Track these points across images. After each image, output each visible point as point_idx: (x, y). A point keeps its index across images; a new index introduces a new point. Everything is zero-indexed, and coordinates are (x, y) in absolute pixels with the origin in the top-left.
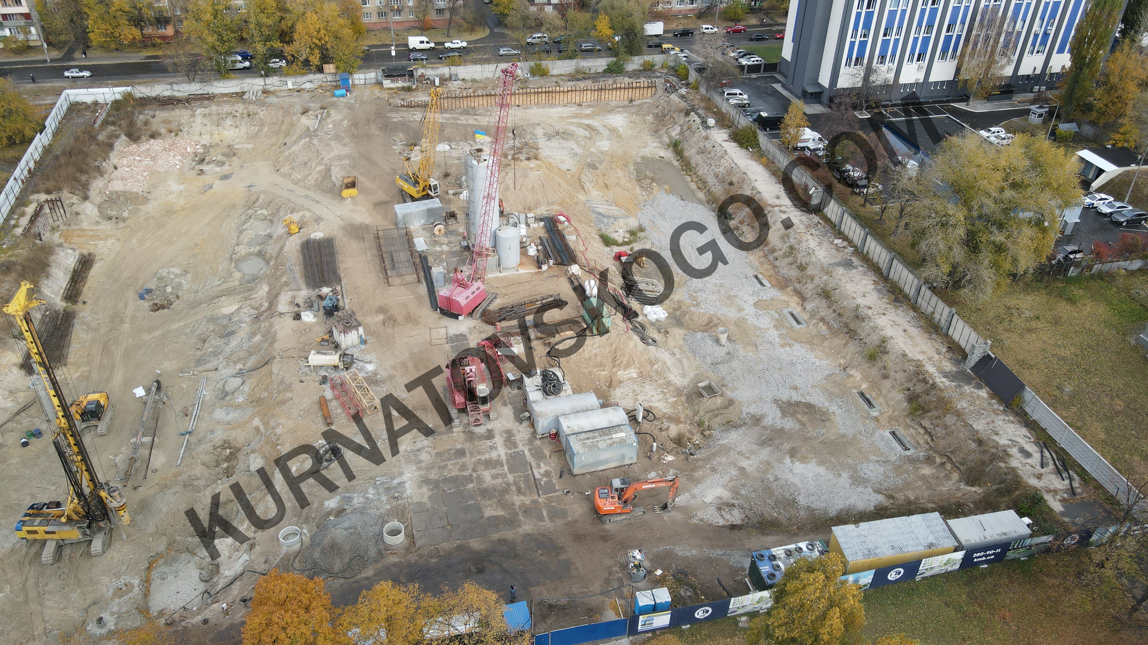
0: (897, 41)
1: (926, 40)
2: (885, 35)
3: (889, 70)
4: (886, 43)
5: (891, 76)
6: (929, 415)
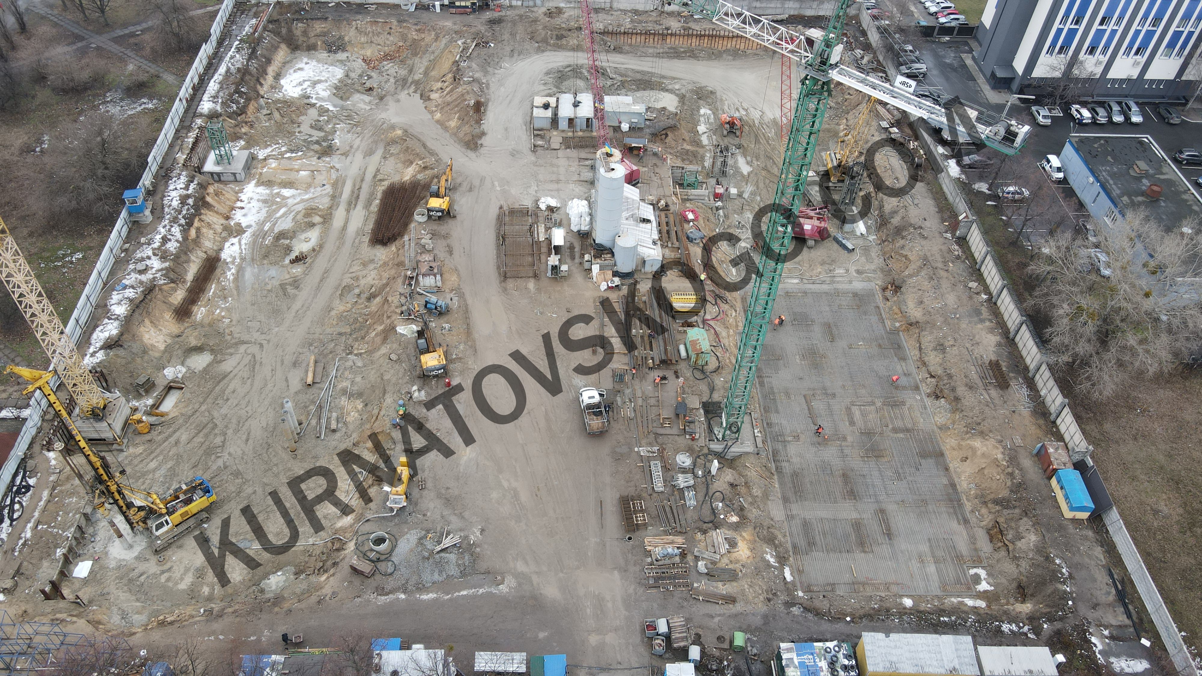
0: (1114, 32)
1: (1150, 34)
2: (1101, 23)
3: (1098, 63)
4: (1100, 33)
5: (1099, 70)
6: (1006, 512)
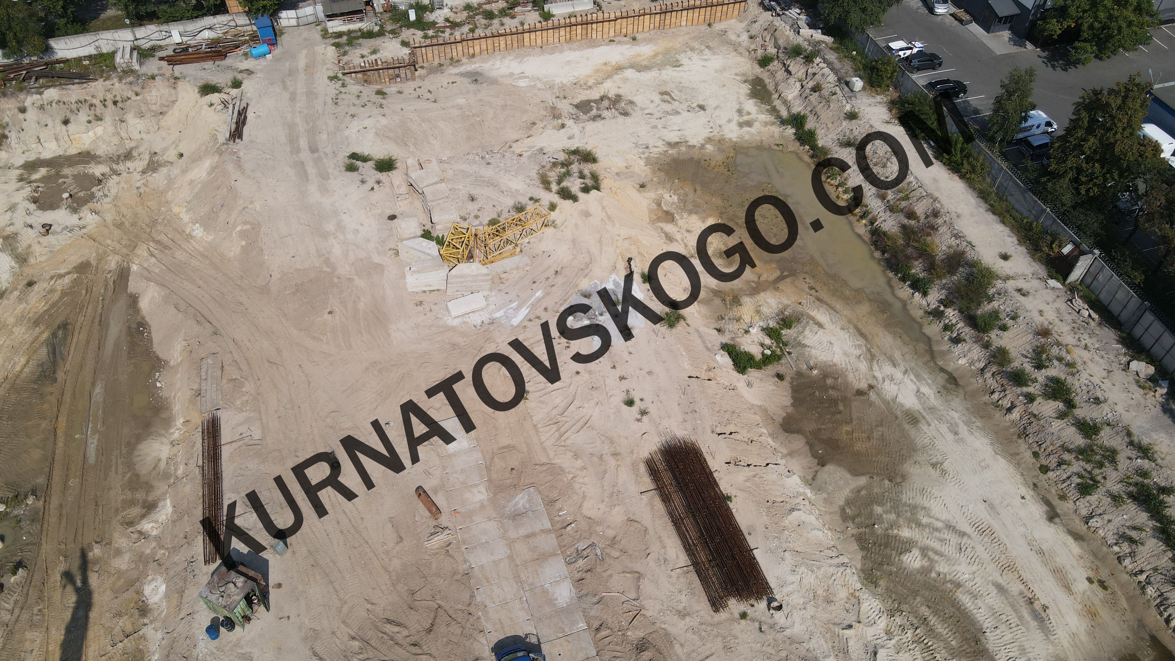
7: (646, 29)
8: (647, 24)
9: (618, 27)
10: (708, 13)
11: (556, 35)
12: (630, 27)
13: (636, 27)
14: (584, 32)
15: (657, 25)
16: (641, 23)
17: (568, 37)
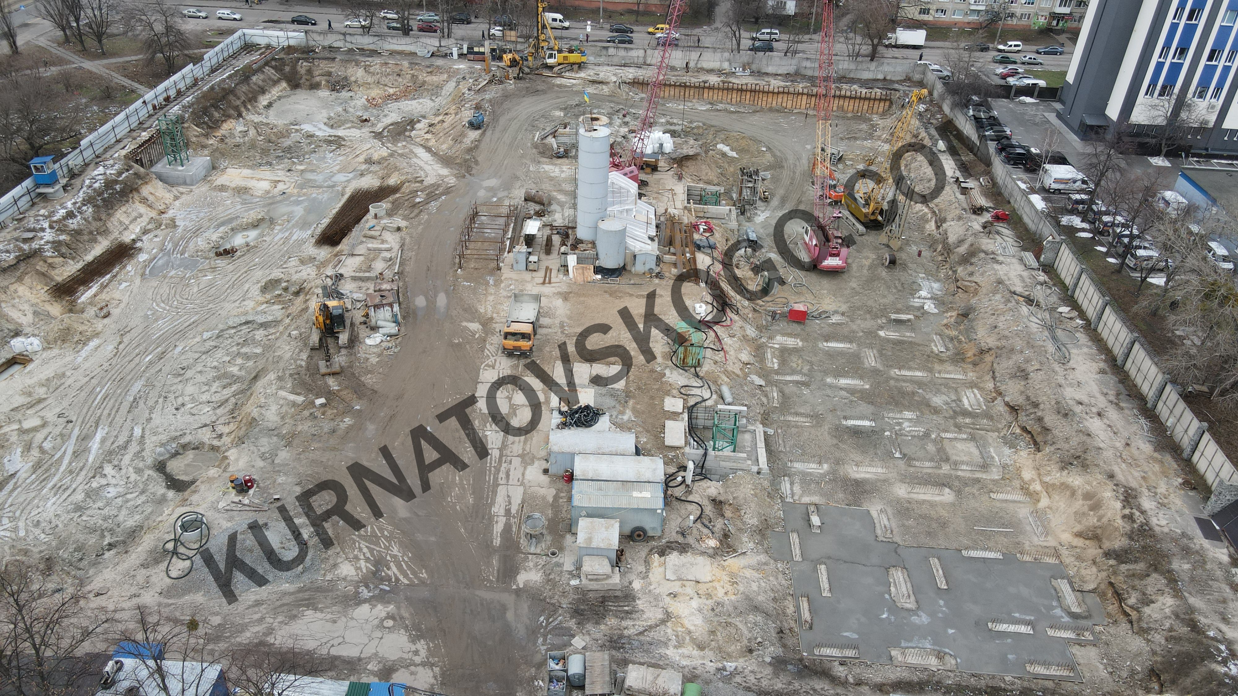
0: (1227, 69)
3: (1210, 107)
5: (1212, 117)
6: (1123, 567)
7: (803, 106)
8: (804, 102)
9: (780, 100)
10: (857, 104)
11: (730, 97)
12: (790, 102)
13: (794, 104)
14: (752, 98)
15: (812, 106)
16: (799, 101)
17: (738, 99)
